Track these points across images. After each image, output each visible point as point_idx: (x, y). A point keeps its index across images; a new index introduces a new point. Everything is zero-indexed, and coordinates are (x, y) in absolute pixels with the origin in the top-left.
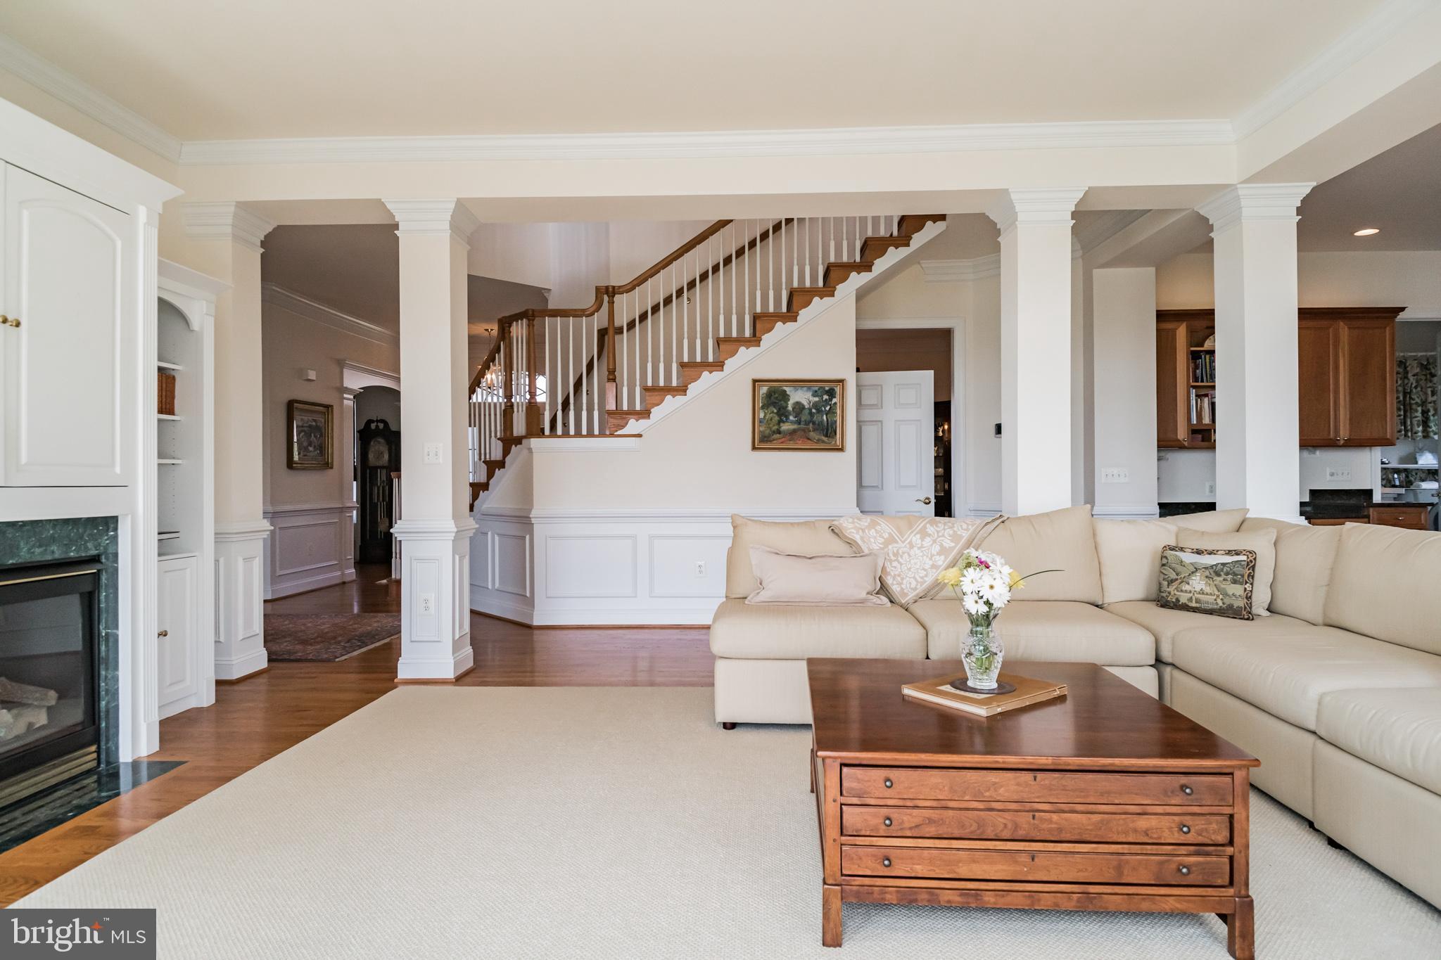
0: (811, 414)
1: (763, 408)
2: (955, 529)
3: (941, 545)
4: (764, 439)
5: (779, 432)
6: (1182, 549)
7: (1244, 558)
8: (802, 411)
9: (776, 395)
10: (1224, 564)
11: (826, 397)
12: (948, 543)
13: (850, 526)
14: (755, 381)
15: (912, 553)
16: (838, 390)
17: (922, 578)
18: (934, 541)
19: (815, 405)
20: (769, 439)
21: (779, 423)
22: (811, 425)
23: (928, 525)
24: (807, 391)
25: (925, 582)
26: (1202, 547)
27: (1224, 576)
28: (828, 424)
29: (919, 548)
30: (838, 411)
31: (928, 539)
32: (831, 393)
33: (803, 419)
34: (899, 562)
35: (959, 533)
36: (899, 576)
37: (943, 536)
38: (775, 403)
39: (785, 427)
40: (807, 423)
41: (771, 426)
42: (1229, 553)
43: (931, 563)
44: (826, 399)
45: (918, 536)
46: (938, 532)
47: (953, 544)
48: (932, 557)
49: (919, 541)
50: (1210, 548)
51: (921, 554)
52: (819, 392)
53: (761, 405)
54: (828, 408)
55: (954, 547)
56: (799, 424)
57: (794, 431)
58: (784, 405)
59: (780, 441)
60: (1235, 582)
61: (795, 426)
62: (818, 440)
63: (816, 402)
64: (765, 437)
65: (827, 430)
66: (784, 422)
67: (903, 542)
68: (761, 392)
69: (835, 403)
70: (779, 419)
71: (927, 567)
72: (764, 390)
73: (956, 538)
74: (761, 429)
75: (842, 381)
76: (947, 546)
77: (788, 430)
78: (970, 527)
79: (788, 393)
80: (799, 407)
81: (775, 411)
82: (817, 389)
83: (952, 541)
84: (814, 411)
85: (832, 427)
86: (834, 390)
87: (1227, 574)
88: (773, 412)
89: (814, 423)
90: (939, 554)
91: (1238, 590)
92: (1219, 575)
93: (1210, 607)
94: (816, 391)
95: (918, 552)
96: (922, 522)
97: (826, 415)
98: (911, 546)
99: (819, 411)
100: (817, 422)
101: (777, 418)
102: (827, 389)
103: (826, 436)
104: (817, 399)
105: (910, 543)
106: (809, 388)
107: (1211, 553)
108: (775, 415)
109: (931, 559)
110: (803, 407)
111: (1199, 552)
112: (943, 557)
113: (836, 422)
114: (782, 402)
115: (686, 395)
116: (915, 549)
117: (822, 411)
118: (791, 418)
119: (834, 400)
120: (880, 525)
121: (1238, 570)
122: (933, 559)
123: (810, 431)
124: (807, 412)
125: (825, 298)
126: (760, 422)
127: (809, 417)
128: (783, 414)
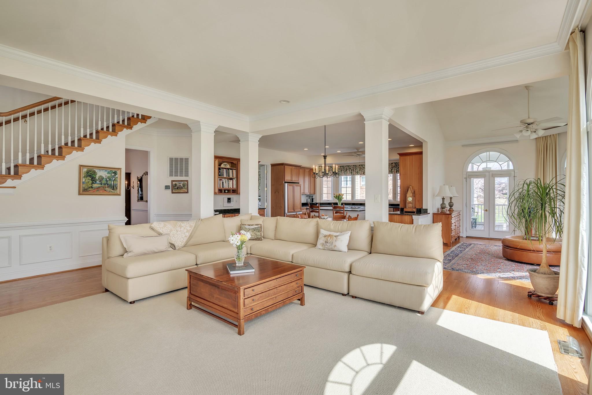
0: (107, 181)
1: (84, 177)
2: (190, 224)
3: (187, 229)
4: (84, 191)
5: (92, 187)
6: (245, 225)
7: (260, 226)
8: (102, 179)
9: (91, 172)
10: (256, 228)
11: (113, 174)
12: (189, 229)
13: (158, 226)
14: (81, 166)
15: (178, 233)
16: (118, 172)
17: (182, 241)
18: (184, 228)
19: (109, 177)
20: (87, 191)
21: (92, 184)
22: (106, 185)
23: (182, 224)
24: (105, 171)
25: (184, 242)
26: (250, 224)
27: (256, 231)
28: (114, 185)
29: (180, 231)
30: (118, 180)
31: (182, 228)
32: (115, 173)
33: (103, 183)
34: (175, 237)
35: (191, 225)
36: (175, 241)
37: (187, 226)
38: (90, 175)
39: (95, 186)
40: (105, 184)
41: (88, 185)
42: (256, 225)
43: (184, 235)
44: (113, 176)
45: (179, 228)
46: (185, 225)
47: (190, 229)
48: (184, 233)
49: (180, 229)
50: (251, 224)
51: (181, 233)
52: (110, 172)
53: (83, 176)
54: (114, 179)
55: (191, 230)
56: (101, 184)
57: (99, 187)
58: (95, 176)
59: (93, 191)
60: (258, 232)
61: (100, 185)
62: (110, 191)
63: (109, 176)
64: (85, 189)
65: (114, 187)
66: (94, 183)
67: (174, 231)
68: (84, 171)
69: (117, 177)
70: (92, 182)
71: (183, 237)
72: (85, 170)
73: (191, 226)
74: (83, 186)
75: (120, 169)
76: (188, 229)
77: (96, 187)
78: (194, 223)
79: (96, 172)
80: (101, 179)
81: (90, 179)
82: (109, 171)
83: (190, 228)
84: (108, 179)
85: (115, 186)
86: (117, 172)
87: (257, 230)
88: (89, 179)
89: (108, 184)
90: (187, 232)
91: (259, 234)
92: (255, 231)
93: (253, 238)
94: (109, 172)
95: (179, 233)
96: (179, 223)
97: (113, 182)
98: (177, 231)
99: (110, 180)
100: (109, 184)
101: (91, 182)
102: (114, 171)
103: (113, 189)
104: (109, 175)
105: (177, 230)
106: (106, 171)
107: (252, 225)
108: (90, 180)
109: (184, 234)
110: (103, 178)
111: (249, 225)
112: (188, 233)
113: (117, 184)
114: (94, 175)
115: (43, 169)
116: (179, 232)
117: (111, 180)
118: (98, 182)
119: (116, 176)
120: (167, 225)
121: (259, 229)
122: (185, 234)
123: (106, 187)
124: (105, 180)
125: (113, 136)
126: (83, 183)
127: (106, 182)
128: (93, 180)
